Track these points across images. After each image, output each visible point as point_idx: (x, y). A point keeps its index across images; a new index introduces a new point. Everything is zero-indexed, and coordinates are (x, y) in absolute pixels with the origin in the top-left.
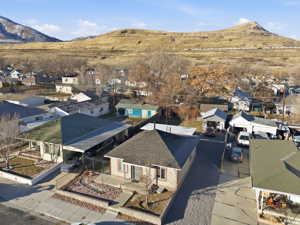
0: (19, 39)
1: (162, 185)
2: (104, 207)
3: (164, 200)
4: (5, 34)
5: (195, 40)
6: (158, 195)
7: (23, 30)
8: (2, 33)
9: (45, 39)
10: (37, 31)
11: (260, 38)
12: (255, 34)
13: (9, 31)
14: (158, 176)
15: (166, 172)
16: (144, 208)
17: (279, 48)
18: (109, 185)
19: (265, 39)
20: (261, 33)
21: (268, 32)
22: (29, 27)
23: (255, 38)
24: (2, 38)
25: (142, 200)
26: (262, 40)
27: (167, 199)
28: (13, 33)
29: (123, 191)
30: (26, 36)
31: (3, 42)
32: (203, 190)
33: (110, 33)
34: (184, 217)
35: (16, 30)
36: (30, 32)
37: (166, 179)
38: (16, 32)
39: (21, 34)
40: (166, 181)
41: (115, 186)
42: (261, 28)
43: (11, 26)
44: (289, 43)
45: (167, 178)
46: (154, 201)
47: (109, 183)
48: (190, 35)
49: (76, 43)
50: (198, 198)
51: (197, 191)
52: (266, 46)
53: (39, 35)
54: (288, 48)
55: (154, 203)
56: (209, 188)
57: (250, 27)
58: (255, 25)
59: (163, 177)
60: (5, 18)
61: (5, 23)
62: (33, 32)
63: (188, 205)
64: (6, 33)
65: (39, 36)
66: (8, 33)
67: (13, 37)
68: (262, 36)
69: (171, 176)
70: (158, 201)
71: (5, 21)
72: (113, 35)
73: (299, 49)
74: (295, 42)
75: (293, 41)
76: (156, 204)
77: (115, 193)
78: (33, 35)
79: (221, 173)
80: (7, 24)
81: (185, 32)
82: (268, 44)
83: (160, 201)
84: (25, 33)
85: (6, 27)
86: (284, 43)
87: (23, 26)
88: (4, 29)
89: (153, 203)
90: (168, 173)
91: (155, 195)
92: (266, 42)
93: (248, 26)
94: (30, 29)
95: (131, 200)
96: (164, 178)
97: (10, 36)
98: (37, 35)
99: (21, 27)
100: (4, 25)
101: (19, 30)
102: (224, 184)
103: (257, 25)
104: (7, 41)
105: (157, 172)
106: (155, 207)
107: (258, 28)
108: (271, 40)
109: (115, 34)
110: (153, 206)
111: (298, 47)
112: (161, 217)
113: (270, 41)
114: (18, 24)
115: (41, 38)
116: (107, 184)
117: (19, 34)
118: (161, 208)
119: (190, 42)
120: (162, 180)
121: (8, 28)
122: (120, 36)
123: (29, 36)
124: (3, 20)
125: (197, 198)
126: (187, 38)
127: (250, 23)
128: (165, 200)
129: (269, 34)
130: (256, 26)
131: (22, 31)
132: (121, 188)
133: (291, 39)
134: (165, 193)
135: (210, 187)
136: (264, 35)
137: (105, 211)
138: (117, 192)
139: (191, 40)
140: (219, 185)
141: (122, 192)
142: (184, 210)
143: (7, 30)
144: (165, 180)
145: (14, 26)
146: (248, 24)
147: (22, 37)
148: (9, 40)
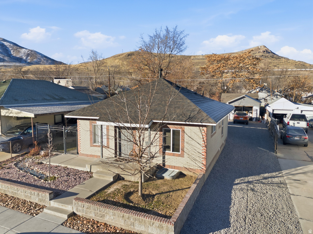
0: (24, 62)
1: (173, 164)
2: (42, 204)
3: (179, 190)
4: (11, 58)
5: (203, 62)
6: (166, 183)
7: (29, 53)
8: (8, 57)
9: (51, 62)
10: (43, 55)
11: (270, 61)
12: (265, 57)
13: (14, 55)
14: (166, 148)
15: (183, 136)
16: (132, 202)
17: (291, 70)
18: (69, 167)
19: (276, 61)
20: (271, 56)
21: (278, 56)
22: (36, 51)
23: (265, 60)
24: (7, 62)
25: (132, 190)
26: (273, 63)
27: (186, 188)
28: (18, 56)
29: (94, 175)
30: (31, 60)
31: (8, 65)
32: (257, 178)
33: (117, 56)
34: (230, 224)
35: (22, 54)
36: (35, 56)
37: (183, 150)
38: (21, 55)
39: (26, 58)
40: (182, 156)
41: (80, 169)
42: (270, 51)
43: (17, 50)
44: (301, 65)
45: (185, 150)
46: (157, 192)
47: (70, 165)
48: (198, 58)
49: (82, 65)
50: (253, 190)
51: (245, 179)
52: (277, 68)
53: (44, 58)
54: (300, 70)
55: (156, 194)
56: (266, 175)
57: (260, 51)
58: (264, 49)
59: (176, 148)
60: (11, 42)
61: (11, 47)
62: (39, 56)
63: (233, 201)
64: (11, 56)
65: (44, 60)
66: (14, 56)
67: (18, 60)
68: (273, 59)
69: (193, 143)
70: (167, 192)
71: (12, 45)
72: (119, 57)
73: (312, 71)
74: (306, 64)
75: (305, 64)
76: (163, 197)
77: (75, 179)
78: (39, 59)
79: (278, 158)
80: (13, 48)
81: (193, 55)
82: (279, 66)
83: (170, 192)
84: (30, 57)
85: (12, 51)
86: (295, 65)
87: (29, 50)
88: (10, 53)
89: (154, 196)
90: (186, 137)
91: (159, 182)
92: (277, 65)
93: (257, 50)
94: (36, 52)
95: (106, 191)
96: (178, 151)
97: (15, 59)
98: (43, 58)
99: (26, 51)
100: (10, 49)
101: (24, 54)
102: (293, 169)
103: (266, 48)
104: (12, 64)
105: (165, 140)
106: (158, 202)
107: (267, 51)
108: (283, 63)
109: (122, 56)
110: (156, 200)
111: (311, 69)
112: (174, 219)
113: (281, 64)
114: (24, 48)
115: (47, 61)
116: (66, 166)
117: (25, 58)
118: (173, 204)
119: (199, 64)
120: (174, 155)
121: (13, 52)
122: (127, 59)
123: (35, 60)
124: (10, 44)
125: (249, 188)
126: (195, 61)
127: (259, 47)
128: (182, 189)
129: (279, 58)
130: (266, 50)
131: (28, 55)
132: (92, 171)
133: (303, 62)
134: (181, 179)
135: (268, 173)
136: (274, 58)
137: (41, 210)
138: (80, 178)
139: (199, 63)
140: (284, 172)
141: (91, 177)
142: (228, 209)
143: (12, 53)
144: (180, 153)
145: (20, 49)
146: (257, 48)
147: (27, 60)
148: (14, 63)
